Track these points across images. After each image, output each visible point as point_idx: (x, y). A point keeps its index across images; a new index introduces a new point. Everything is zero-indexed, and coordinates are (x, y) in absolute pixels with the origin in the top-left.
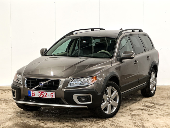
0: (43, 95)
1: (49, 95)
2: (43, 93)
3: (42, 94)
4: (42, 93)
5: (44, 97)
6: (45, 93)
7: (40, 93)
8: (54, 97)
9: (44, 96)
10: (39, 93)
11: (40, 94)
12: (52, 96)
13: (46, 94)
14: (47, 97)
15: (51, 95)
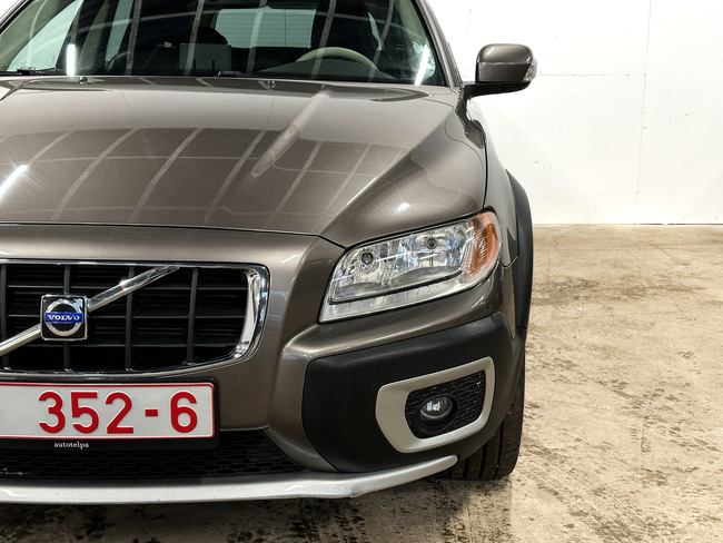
0: (86, 421)
1: (152, 413)
2: (94, 396)
3: (77, 412)
4: (75, 397)
5: (101, 434)
6: (110, 400)
7: (52, 403)
8: (205, 429)
9: (104, 423)
10: (44, 398)
11: (56, 411)
12: (184, 420)
13: (119, 405)
14: (130, 431)
15: (176, 411)
